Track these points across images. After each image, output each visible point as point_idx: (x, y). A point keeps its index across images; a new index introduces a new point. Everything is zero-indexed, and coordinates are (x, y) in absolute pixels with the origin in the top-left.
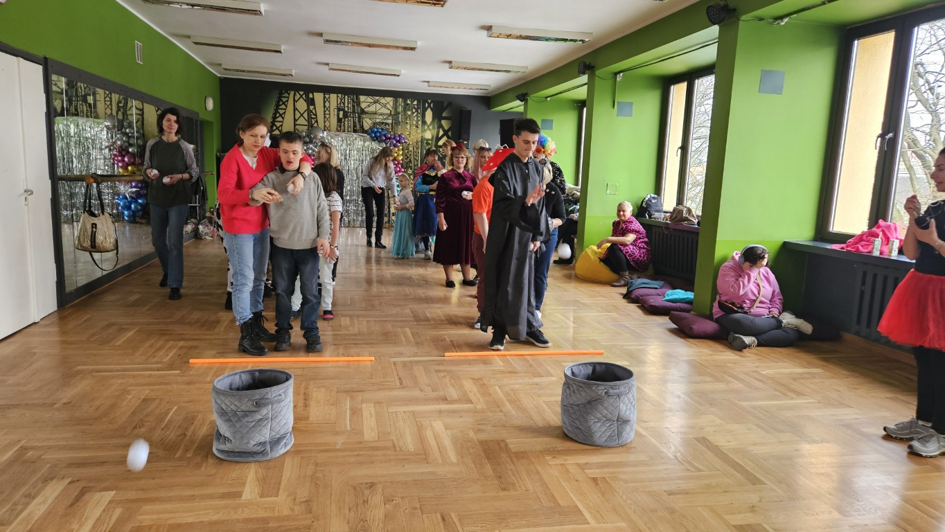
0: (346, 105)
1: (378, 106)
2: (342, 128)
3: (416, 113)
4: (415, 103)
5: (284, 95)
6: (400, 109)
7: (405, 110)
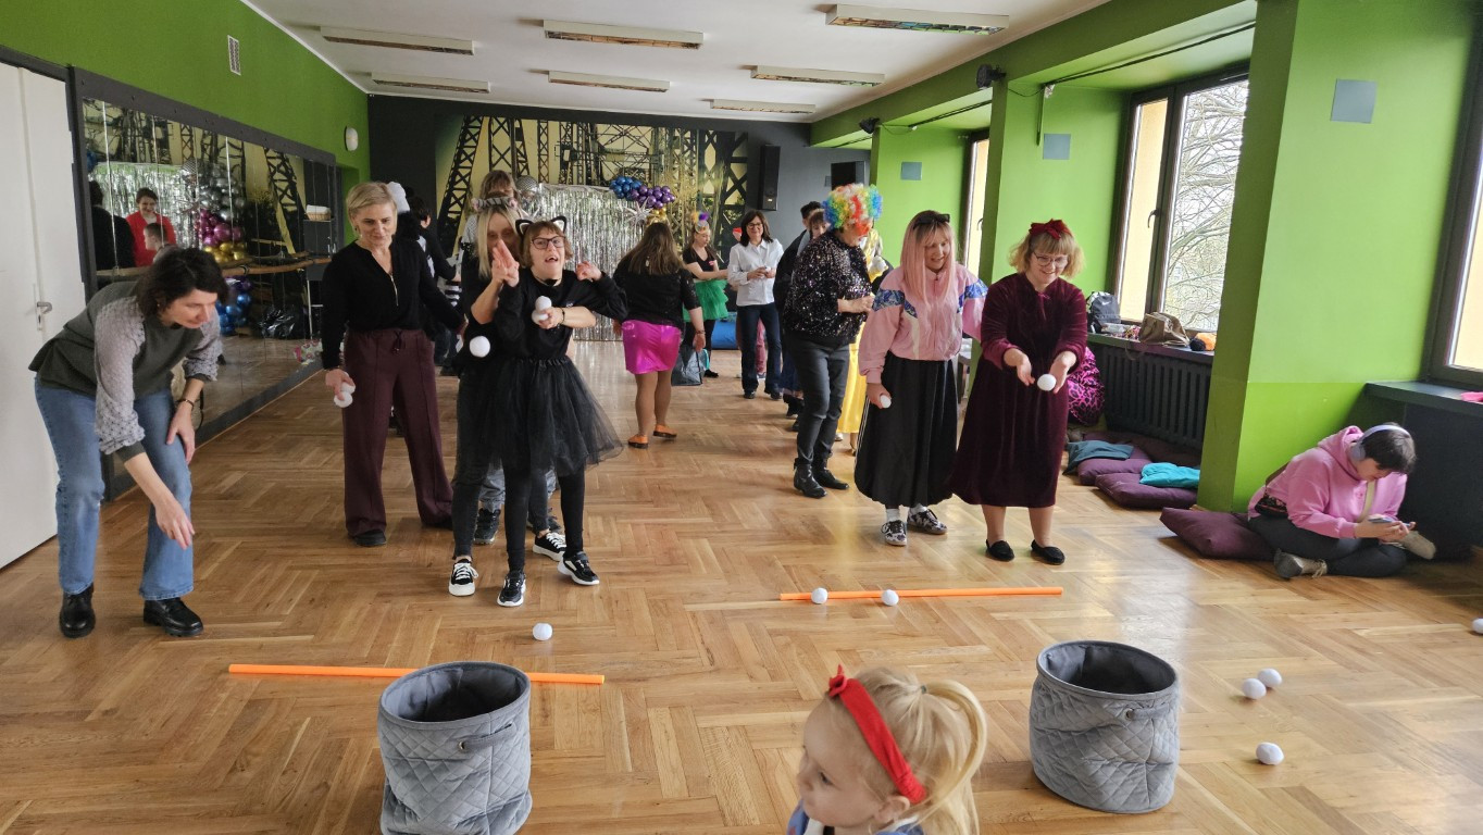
0: (575, 139)
1: (627, 141)
2: (569, 177)
3: (688, 153)
4: (688, 135)
5: (472, 124)
6: (663, 146)
7: (671, 147)
